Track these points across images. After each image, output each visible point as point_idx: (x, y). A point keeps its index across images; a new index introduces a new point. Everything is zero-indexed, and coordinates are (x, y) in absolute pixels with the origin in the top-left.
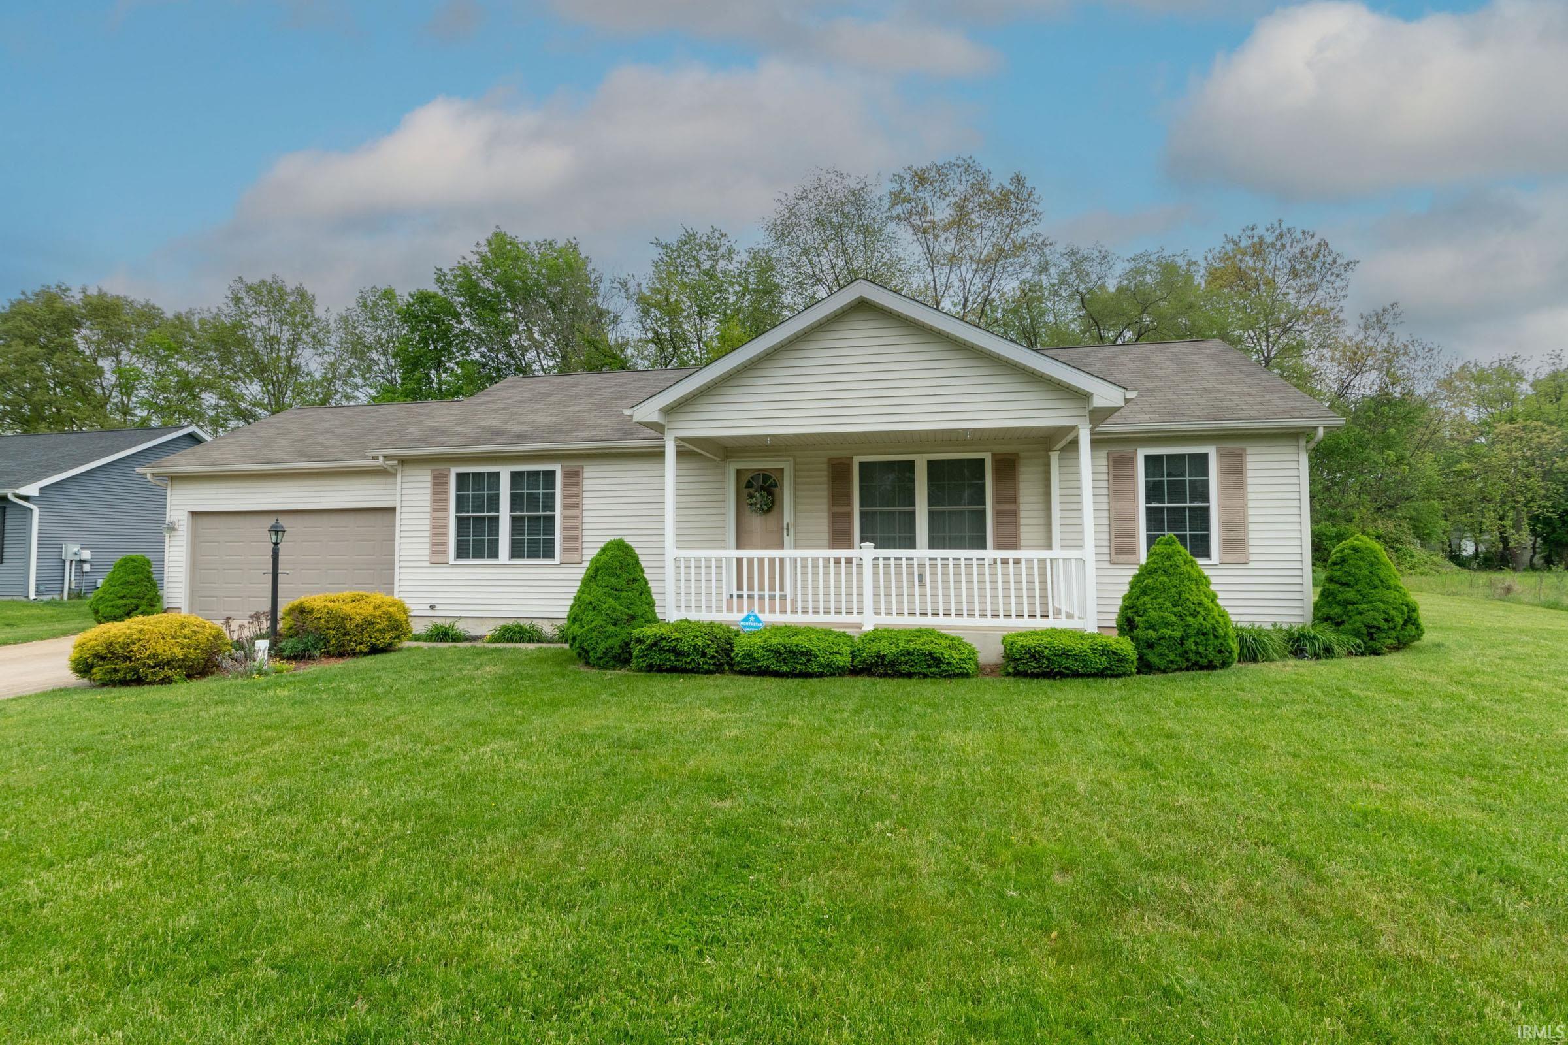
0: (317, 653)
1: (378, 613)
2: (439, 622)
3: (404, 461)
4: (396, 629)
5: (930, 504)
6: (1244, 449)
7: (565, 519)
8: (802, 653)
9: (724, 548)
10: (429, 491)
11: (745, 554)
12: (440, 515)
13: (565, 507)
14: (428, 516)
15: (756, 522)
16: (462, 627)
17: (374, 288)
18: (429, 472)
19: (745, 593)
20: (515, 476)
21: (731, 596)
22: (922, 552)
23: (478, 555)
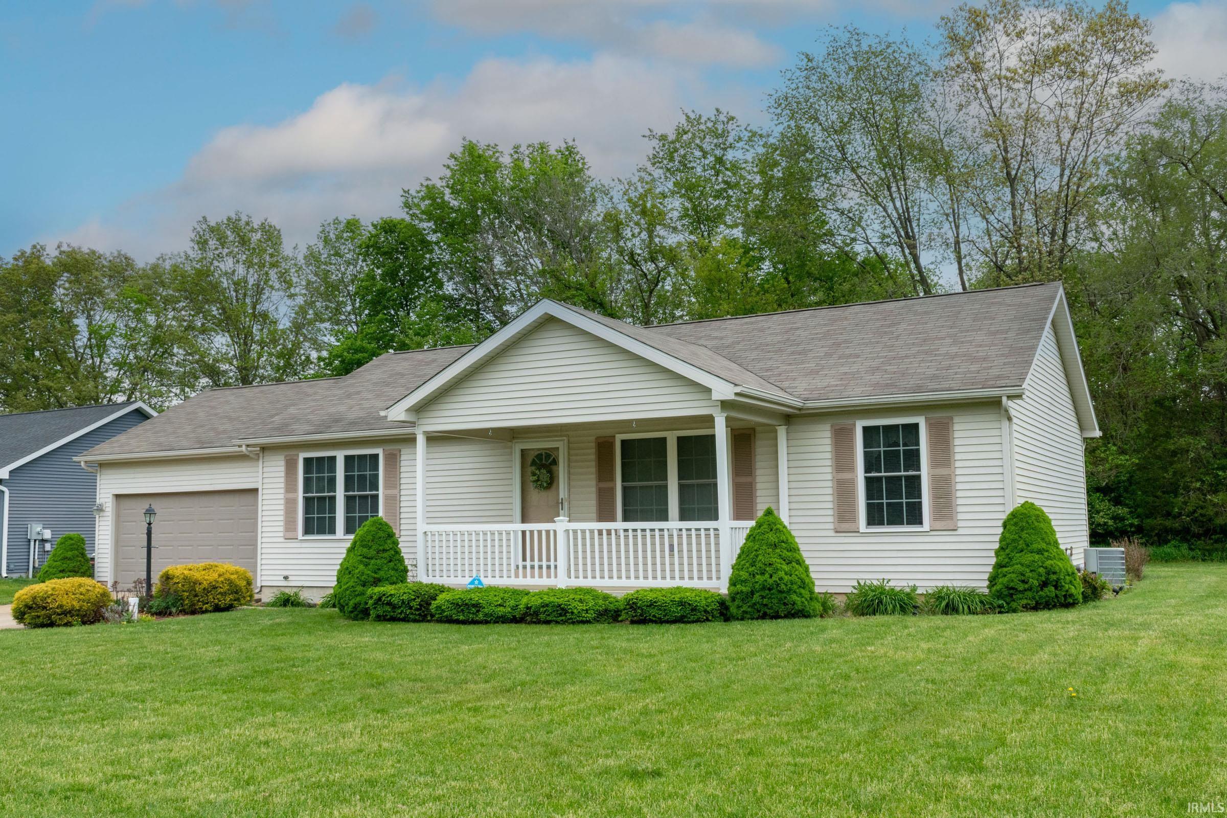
0: (174, 610)
1: (221, 579)
2: (287, 591)
3: (264, 449)
4: (236, 593)
5: (680, 478)
6: (951, 418)
7: (387, 498)
8: (474, 606)
9: (511, 522)
10: (283, 474)
11: (528, 527)
12: (291, 495)
13: (386, 487)
14: (282, 496)
15: (536, 496)
16: (305, 596)
17: (337, 221)
18: (282, 458)
19: (528, 563)
20: (348, 459)
21: (517, 567)
22: (674, 524)
23: (321, 531)
